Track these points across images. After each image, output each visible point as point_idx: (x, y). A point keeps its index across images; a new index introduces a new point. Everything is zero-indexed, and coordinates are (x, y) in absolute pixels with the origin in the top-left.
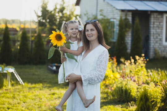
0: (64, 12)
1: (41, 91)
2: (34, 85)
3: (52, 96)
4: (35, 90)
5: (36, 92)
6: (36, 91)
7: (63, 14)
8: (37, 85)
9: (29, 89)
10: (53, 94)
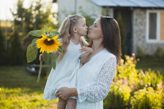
0: (41, 9)
1: (20, 98)
2: (11, 90)
3: (33, 103)
4: (13, 97)
5: (14, 99)
6: (15, 97)
7: (39, 12)
8: (16, 90)
9: (6, 95)
10: (35, 101)
